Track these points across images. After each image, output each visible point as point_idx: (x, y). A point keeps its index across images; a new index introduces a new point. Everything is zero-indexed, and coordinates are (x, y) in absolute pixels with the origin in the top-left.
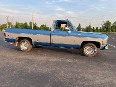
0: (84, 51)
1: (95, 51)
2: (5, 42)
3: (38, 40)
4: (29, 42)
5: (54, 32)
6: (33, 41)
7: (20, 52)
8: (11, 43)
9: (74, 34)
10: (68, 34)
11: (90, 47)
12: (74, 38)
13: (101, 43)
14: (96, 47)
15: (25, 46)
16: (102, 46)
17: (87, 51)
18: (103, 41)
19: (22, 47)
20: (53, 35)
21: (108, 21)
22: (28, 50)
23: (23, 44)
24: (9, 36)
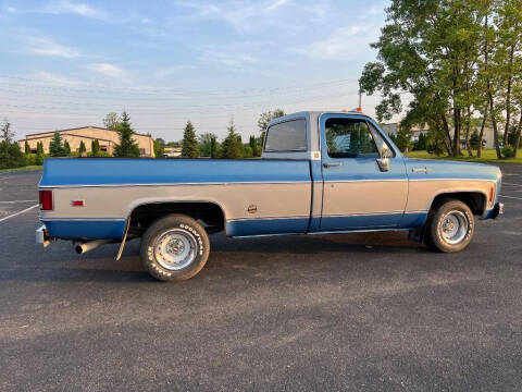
3: (252, 210)
5: (325, 167)
8: (85, 248)
10: (382, 170)
11: (451, 214)
13: (488, 194)
14: (472, 214)
15: (174, 249)
16: (489, 207)
18: (491, 190)
20: (323, 178)
22: (199, 269)
24: (79, 203)
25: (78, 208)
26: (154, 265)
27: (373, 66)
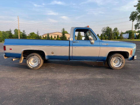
0: (111, 63)
1: (123, 63)
2: (5, 58)
3: (53, 53)
4: (39, 56)
5: (74, 42)
6: (46, 54)
7: (29, 70)
8: (14, 60)
9: (98, 43)
10: (91, 44)
11: (117, 58)
12: (98, 48)
13: (130, 52)
14: (124, 58)
15: (34, 62)
16: (130, 56)
17: (114, 63)
18: (131, 51)
19: (30, 63)
20: (73, 45)
21: (117, 28)
22: (39, 67)
23: (32, 60)
24: (11, 49)
25: (11, 50)
26: (28, 65)
27: (134, 12)
